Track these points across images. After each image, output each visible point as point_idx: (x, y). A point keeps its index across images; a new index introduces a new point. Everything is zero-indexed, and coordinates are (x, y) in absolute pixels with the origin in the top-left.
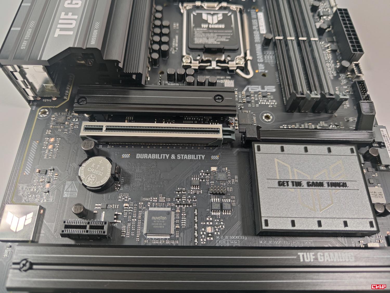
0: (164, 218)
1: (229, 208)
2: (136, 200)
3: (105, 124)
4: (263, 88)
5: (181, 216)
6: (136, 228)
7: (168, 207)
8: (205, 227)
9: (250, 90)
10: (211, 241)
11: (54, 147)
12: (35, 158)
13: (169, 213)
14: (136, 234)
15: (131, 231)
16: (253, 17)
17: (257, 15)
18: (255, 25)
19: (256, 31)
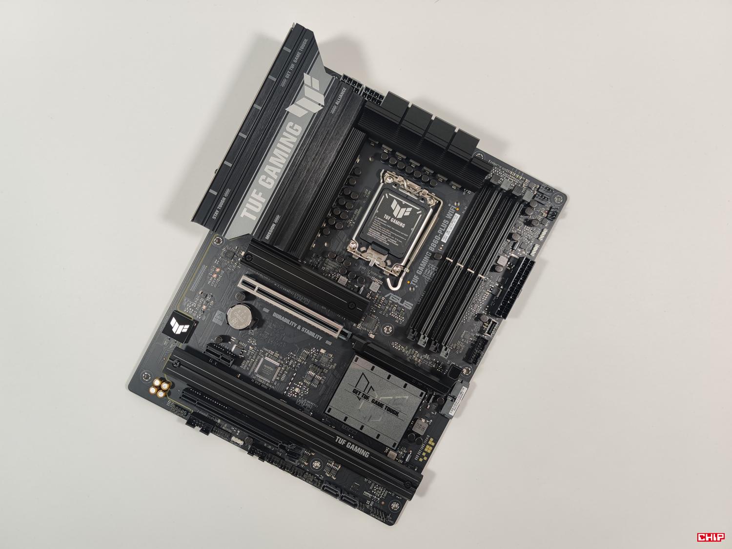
0: (272, 369)
1: (317, 384)
2: (259, 347)
3: (258, 285)
4: (402, 302)
5: (283, 372)
6: (252, 366)
7: (279, 362)
8: (295, 387)
9: (390, 298)
10: (294, 397)
11: (218, 277)
12: (201, 280)
13: (276, 367)
14: (250, 369)
15: (248, 366)
16: (449, 216)
17: (454, 215)
18: (443, 228)
19: (440, 235)
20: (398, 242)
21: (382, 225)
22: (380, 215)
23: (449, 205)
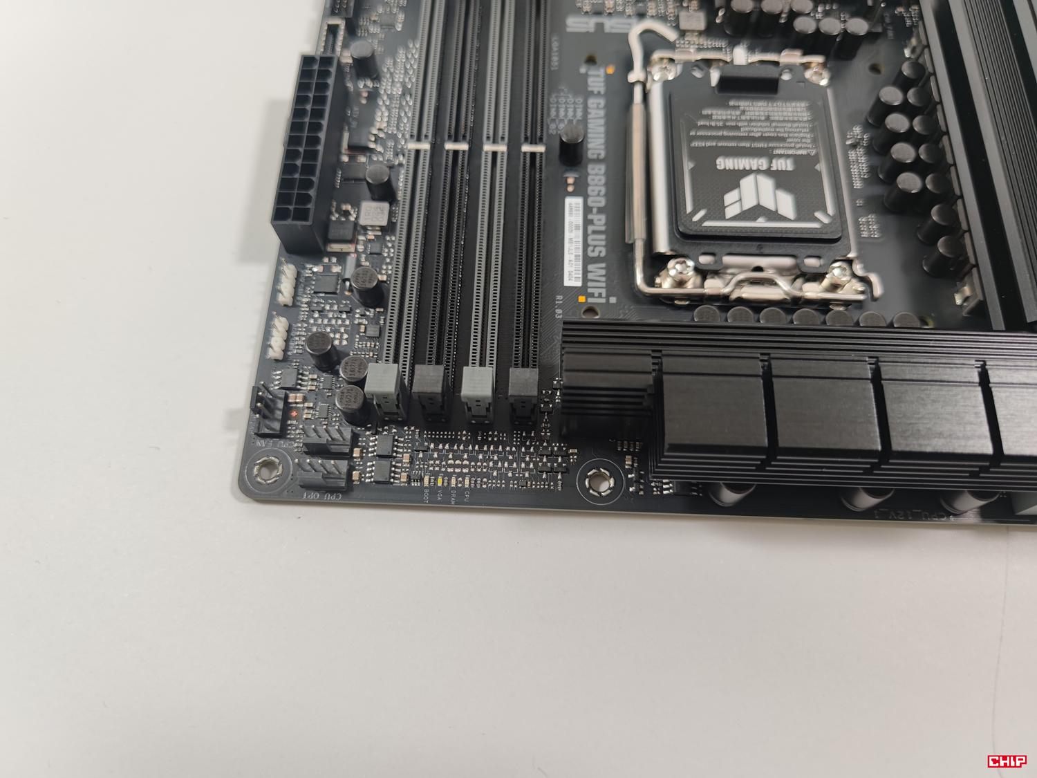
16: (598, 271)
17: (585, 279)
18: (594, 232)
19: (595, 210)
20: (708, 118)
21: (783, 139)
23: (613, 300)
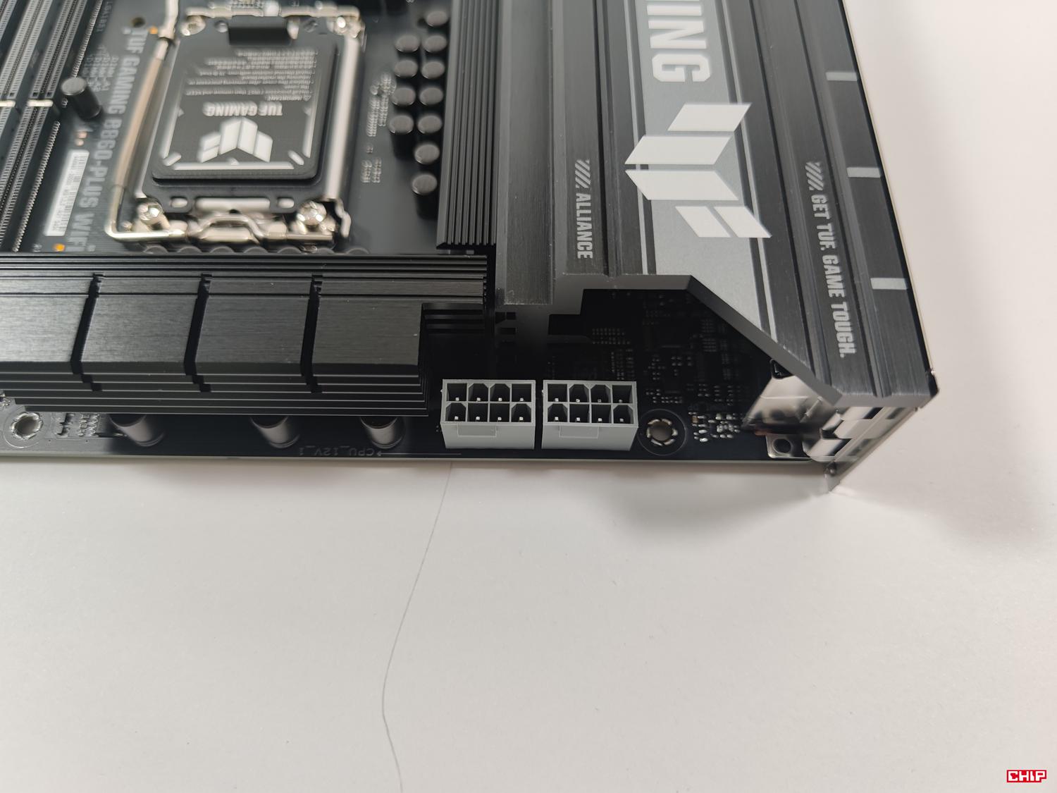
16: (84, 220)
17: (69, 228)
19: (99, 163)
20: (212, 67)
21: (281, 87)
22: (293, 111)
